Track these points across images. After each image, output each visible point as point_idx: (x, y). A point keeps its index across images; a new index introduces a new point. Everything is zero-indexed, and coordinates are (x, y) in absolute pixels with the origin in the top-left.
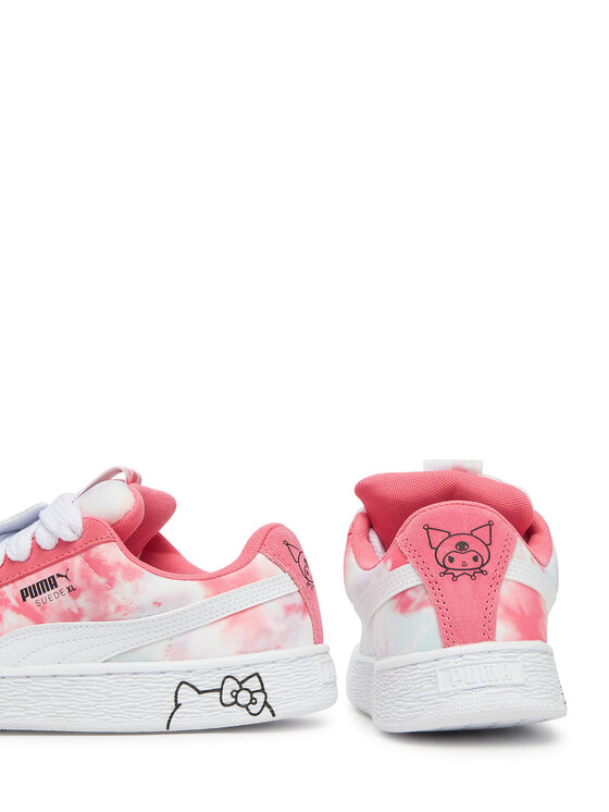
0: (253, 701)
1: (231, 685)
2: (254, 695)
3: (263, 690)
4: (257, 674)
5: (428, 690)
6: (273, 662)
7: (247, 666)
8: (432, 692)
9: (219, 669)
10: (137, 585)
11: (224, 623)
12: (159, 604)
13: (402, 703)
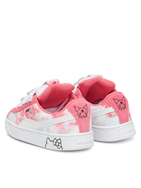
0: (59, 145)
1: (55, 141)
2: (59, 144)
3: (61, 143)
4: (60, 139)
5: (118, 133)
6: (64, 137)
7: (59, 137)
8: (119, 133)
9: (54, 136)
10: (39, 114)
11: (56, 125)
12: (43, 119)
13: (111, 136)
